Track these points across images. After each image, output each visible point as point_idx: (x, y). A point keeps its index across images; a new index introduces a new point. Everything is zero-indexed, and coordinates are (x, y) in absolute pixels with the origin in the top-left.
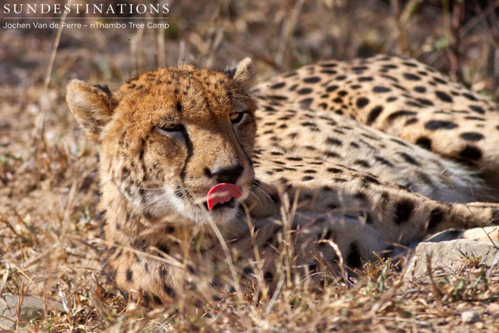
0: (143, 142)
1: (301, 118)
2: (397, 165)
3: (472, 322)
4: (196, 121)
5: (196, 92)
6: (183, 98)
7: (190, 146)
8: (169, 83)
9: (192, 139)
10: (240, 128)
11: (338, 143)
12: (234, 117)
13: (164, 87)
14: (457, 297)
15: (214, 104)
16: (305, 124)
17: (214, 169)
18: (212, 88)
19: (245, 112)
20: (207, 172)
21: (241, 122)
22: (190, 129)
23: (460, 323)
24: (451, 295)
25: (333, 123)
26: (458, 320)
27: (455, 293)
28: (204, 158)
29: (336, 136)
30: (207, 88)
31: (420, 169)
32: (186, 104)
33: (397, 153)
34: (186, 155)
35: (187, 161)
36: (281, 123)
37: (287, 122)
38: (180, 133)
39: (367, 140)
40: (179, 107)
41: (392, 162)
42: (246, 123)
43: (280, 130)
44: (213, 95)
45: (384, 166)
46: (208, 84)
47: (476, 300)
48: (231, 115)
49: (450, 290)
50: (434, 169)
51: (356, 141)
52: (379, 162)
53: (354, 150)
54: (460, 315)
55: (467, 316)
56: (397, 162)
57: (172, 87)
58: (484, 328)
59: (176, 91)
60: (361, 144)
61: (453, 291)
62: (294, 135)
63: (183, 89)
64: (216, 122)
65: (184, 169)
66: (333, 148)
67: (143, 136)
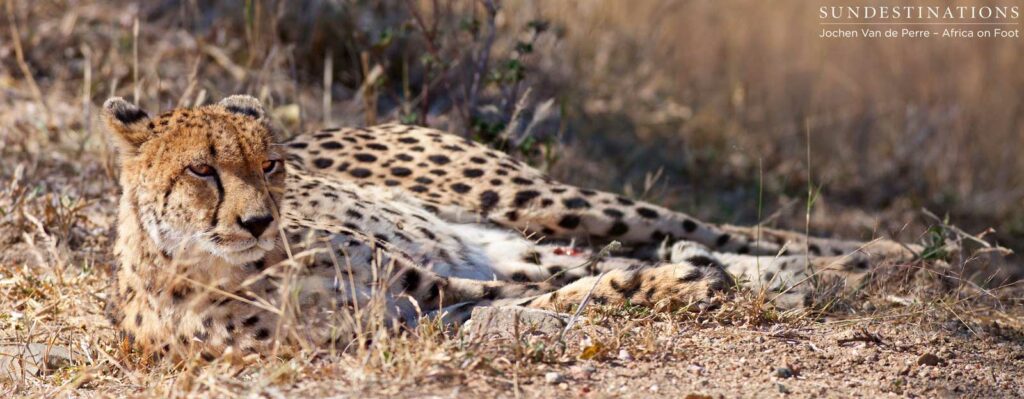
0: (172, 182)
1: (324, 189)
2: (416, 241)
3: (556, 383)
4: (228, 166)
5: (229, 137)
6: (218, 142)
7: (221, 190)
8: (201, 127)
9: (224, 185)
10: (271, 178)
11: (358, 216)
12: (267, 165)
13: (195, 130)
14: (538, 358)
15: (248, 150)
16: (327, 195)
17: (245, 218)
18: (248, 134)
19: (279, 160)
20: (238, 220)
21: (273, 171)
22: (224, 175)
23: (544, 384)
24: (531, 356)
25: (355, 196)
26: (543, 380)
27: (535, 355)
28: (236, 205)
29: (357, 209)
30: (242, 133)
31: (439, 245)
32: (220, 148)
33: (417, 228)
34: (218, 200)
35: (218, 207)
36: (304, 190)
37: (310, 191)
38: (212, 178)
39: (387, 215)
40: (212, 150)
41: (412, 238)
42: (278, 172)
43: (302, 197)
44: (247, 140)
45: (403, 241)
46: (244, 130)
47: (555, 363)
48: (263, 162)
49: (529, 352)
50: (453, 245)
51: (376, 215)
52: (399, 237)
53: (374, 223)
54: (544, 376)
55: (551, 377)
56: (417, 237)
57: (204, 131)
58: (568, 389)
59: (209, 136)
60: (381, 219)
61: (532, 353)
62: (314, 203)
63: (215, 133)
64: (248, 169)
65: (216, 215)
66: (354, 221)
67: (173, 177)
